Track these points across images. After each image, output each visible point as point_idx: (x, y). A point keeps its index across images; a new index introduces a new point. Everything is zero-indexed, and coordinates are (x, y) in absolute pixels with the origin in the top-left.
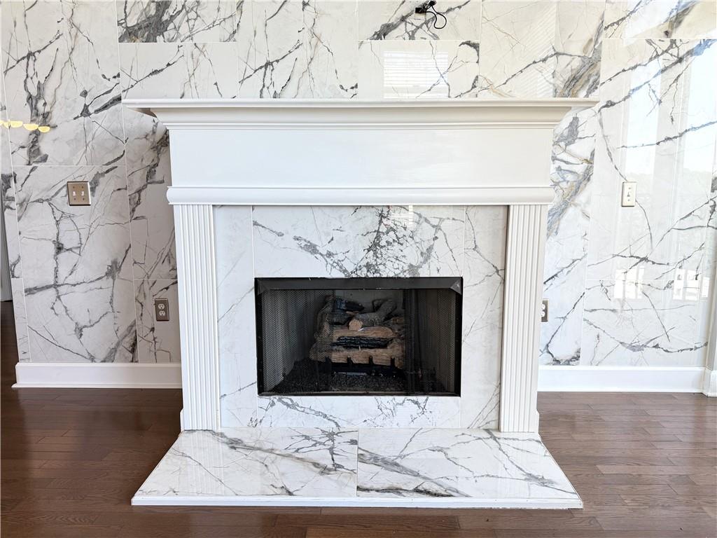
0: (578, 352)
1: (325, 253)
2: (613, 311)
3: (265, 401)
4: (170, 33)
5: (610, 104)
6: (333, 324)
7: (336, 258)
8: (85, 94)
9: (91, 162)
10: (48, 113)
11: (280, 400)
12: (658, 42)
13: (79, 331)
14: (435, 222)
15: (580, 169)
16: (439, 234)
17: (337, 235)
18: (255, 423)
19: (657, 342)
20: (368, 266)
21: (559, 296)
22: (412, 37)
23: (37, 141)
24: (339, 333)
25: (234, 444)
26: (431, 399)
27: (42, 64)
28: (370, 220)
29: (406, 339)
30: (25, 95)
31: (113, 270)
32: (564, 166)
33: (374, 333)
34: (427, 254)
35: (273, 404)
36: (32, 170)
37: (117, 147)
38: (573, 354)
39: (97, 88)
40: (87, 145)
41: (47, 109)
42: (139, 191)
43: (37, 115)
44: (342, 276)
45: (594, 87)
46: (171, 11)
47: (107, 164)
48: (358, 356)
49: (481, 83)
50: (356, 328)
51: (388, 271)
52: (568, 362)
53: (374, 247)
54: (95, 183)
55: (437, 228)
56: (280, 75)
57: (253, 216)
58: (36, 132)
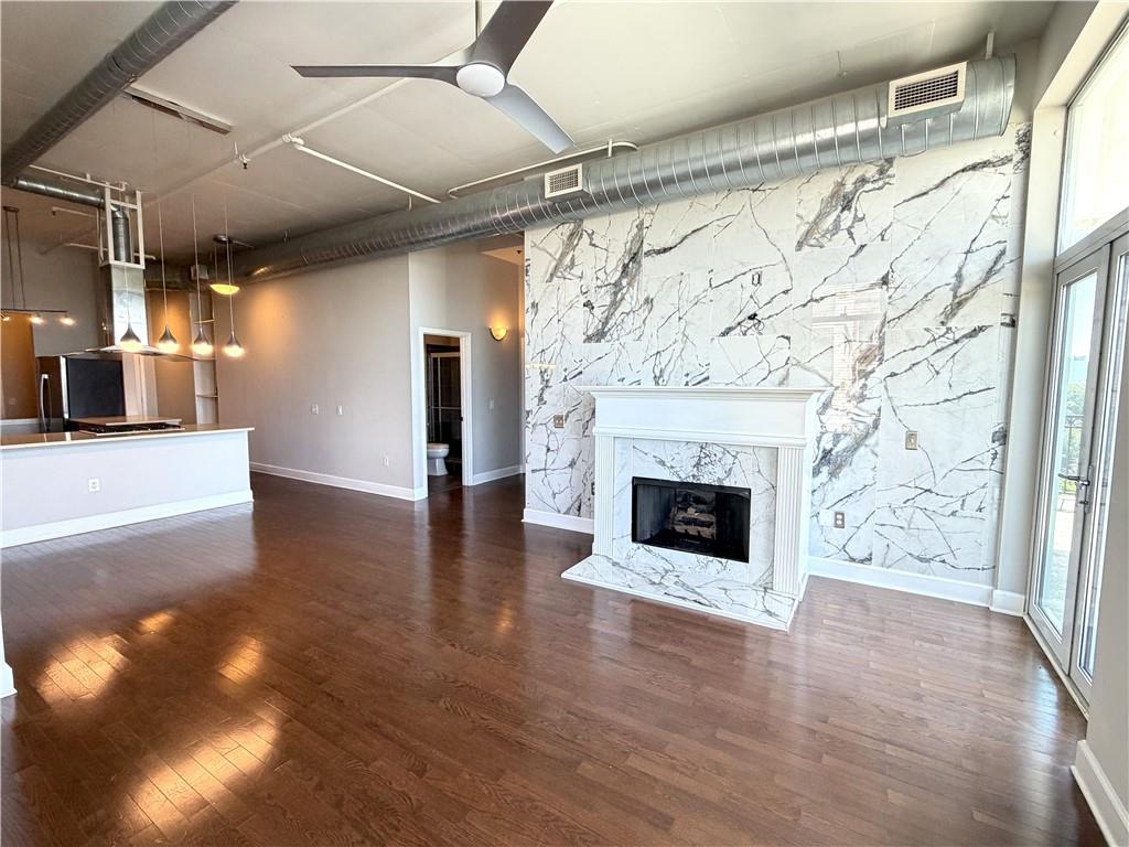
0: (871, 554)
1: (669, 466)
2: (901, 527)
3: (635, 545)
4: (608, 337)
5: (893, 375)
6: (679, 508)
7: (675, 470)
8: (566, 370)
9: (566, 405)
10: (549, 380)
11: (643, 546)
12: (934, 330)
13: (554, 495)
14: (734, 454)
15: (870, 421)
16: (736, 461)
17: (676, 456)
18: (629, 557)
19: (944, 557)
20: (694, 476)
21: (853, 512)
22: (745, 334)
23: (542, 394)
24: (681, 515)
25: (615, 564)
26: (730, 561)
28: (696, 450)
29: (719, 524)
30: (540, 371)
31: (573, 464)
32: (856, 418)
33: (704, 518)
34: (728, 472)
35: (639, 548)
36: (539, 409)
37: (578, 397)
38: (866, 555)
39: (572, 367)
40: (565, 397)
41: (548, 378)
42: (588, 422)
43: (544, 381)
44: (678, 480)
45: (881, 361)
46: (609, 326)
47: (573, 407)
48: (692, 530)
49: (792, 361)
50: (692, 512)
51: (705, 480)
52: (862, 561)
53: (697, 465)
54: (567, 416)
55: (735, 457)
56: (664, 359)
57: (633, 443)
58: (543, 389)
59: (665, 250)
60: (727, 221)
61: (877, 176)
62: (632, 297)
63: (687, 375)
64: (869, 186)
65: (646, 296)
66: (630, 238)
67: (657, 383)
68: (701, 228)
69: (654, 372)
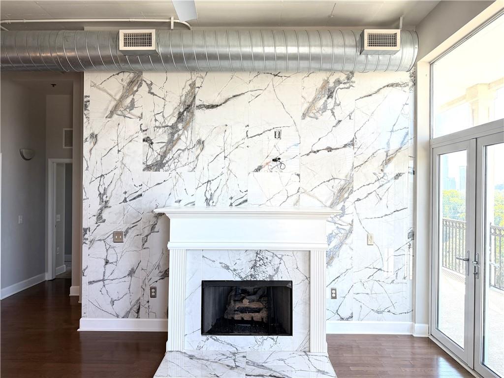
0: (352, 314)
1: (232, 269)
2: (367, 294)
3: (205, 337)
4: (166, 168)
5: (359, 200)
6: (235, 301)
7: (237, 272)
8: (125, 193)
9: (126, 223)
10: (108, 201)
11: (211, 337)
12: (378, 173)
13: (113, 302)
14: (280, 256)
15: (348, 228)
16: (282, 262)
17: (238, 262)
18: (199, 348)
19: (389, 309)
20: (251, 275)
21: (341, 286)
22: (271, 171)
23: (101, 213)
24: (238, 305)
25: (191, 357)
26: (279, 337)
27: (107, 180)
28: (252, 256)
29: (268, 309)
30: (98, 193)
31: (132, 273)
32: (340, 226)
33: (254, 305)
34: (277, 270)
35: (208, 339)
36: (97, 226)
37: (138, 216)
38: (349, 315)
39: (131, 190)
40: (124, 215)
41: (108, 199)
42: (147, 236)
43: (103, 202)
44: (240, 280)
45: (352, 192)
46: (167, 159)
47: (133, 224)
48: (247, 316)
49: (301, 190)
50: (246, 303)
51: (260, 278)
52: (347, 319)
53: (254, 267)
54: (127, 232)
55: (281, 259)
56: (214, 186)
57: (202, 254)
58: (101, 210)
59: (213, 107)
60: (258, 93)
61: (346, 81)
62: (186, 138)
63: (232, 198)
64: (342, 86)
65: (198, 138)
66: (184, 93)
67: (208, 204)
68: (239, 95)
69: (205, 196)
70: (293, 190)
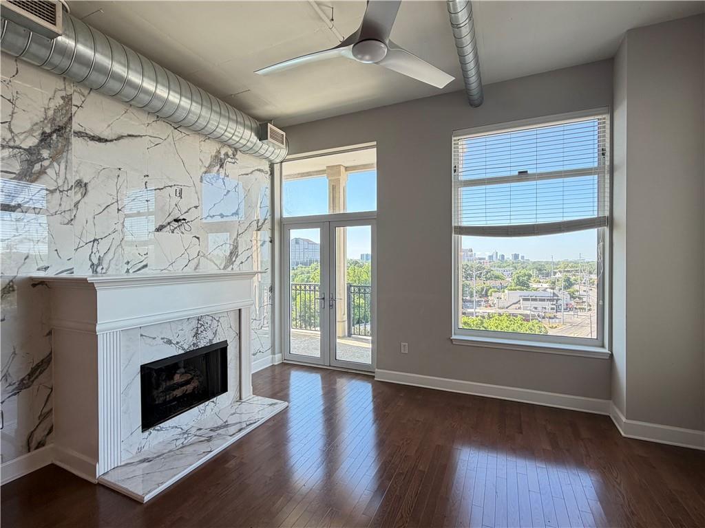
1: (175, 343)
3: (147, 433)
5: (242, 263)
7: (180, 344)
11: (154, 429)
14: (217, 319)
16: (219, 324)
17: (180, 332)
18: (140, 450)
19: (260, 349)
20: (194, 344)
22: (173, 232)
24: (169, 384)
26: (218, 397)
28: (194, 323)
33: (185, 378)
34: (215, 334)
35: (151, 433)
44: (183, 352)
45: (237, 256)
49: (201, 254)
50: (177, 378)
51: (201, 344)
53: (196, 335)
55: (218, 321)
56: (103, 247)
57: (142, 333)
59: (100, 140)
60: (158, 141)
61: (232, 156)
63: (128, 263)
64: (229, 160)
65: (78, 178)
67: (95, 272)
68: (136, 136)
69: (90, 260)
70: (193, 253)
